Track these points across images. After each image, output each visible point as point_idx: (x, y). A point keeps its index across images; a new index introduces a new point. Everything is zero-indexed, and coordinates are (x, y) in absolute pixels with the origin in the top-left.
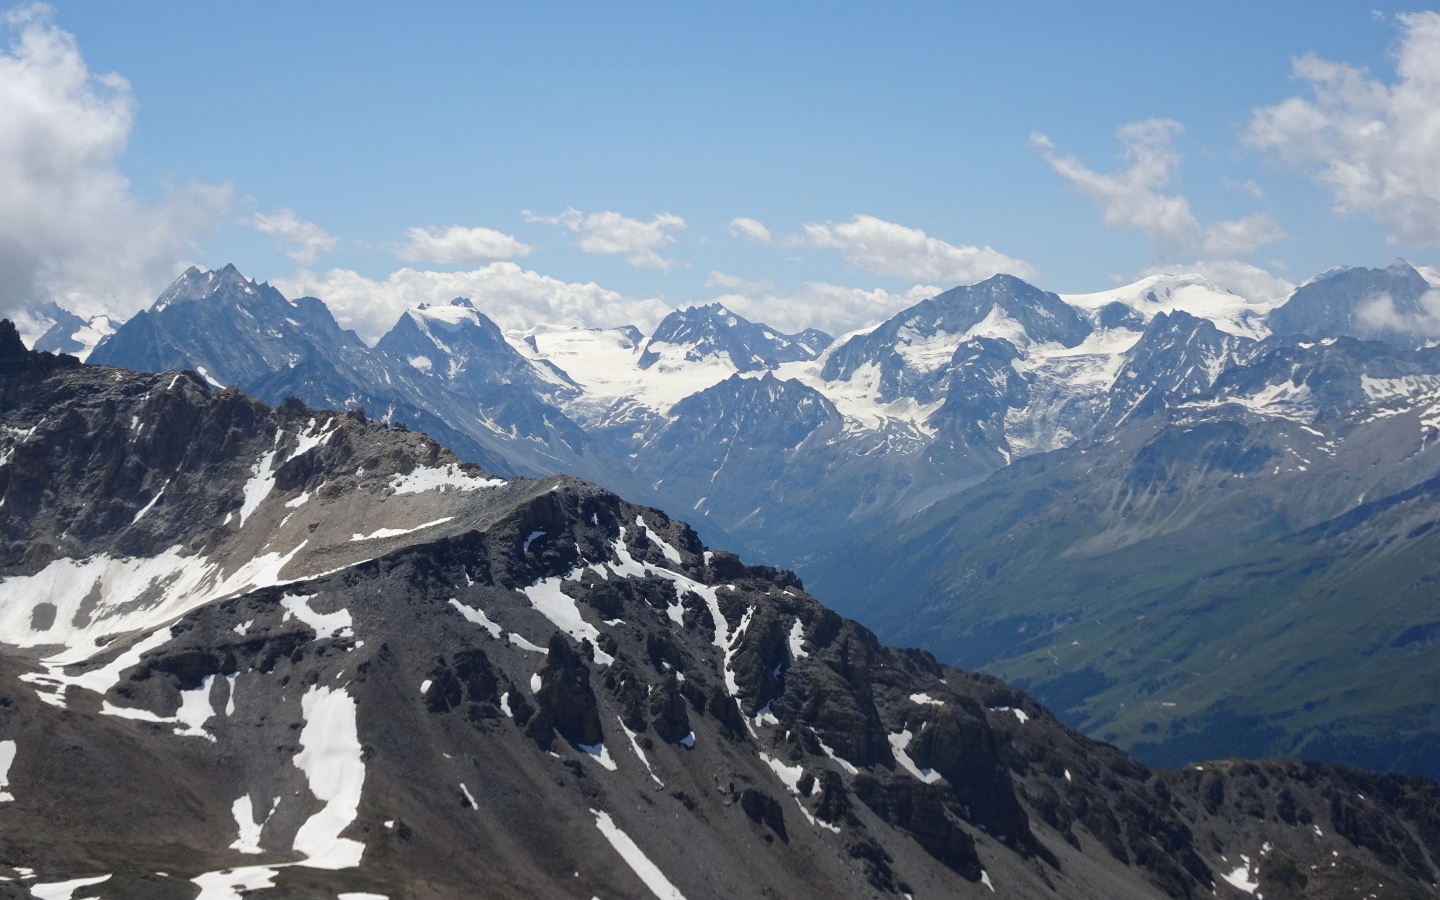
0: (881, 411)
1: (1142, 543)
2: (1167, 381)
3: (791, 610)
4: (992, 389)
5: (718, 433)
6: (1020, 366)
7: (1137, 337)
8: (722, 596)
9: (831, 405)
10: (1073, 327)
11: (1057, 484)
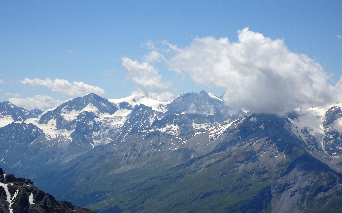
0: (56, 133)
1: (131, 170)
2: (138, 124)
3: (30, 191)
4: (89, 126)
5: (8, 139)
6: (97, 120)
7: (130, 111)
8: (9, 187)
9: (42, 131)
10: (112, 109)
11: (107, 153)
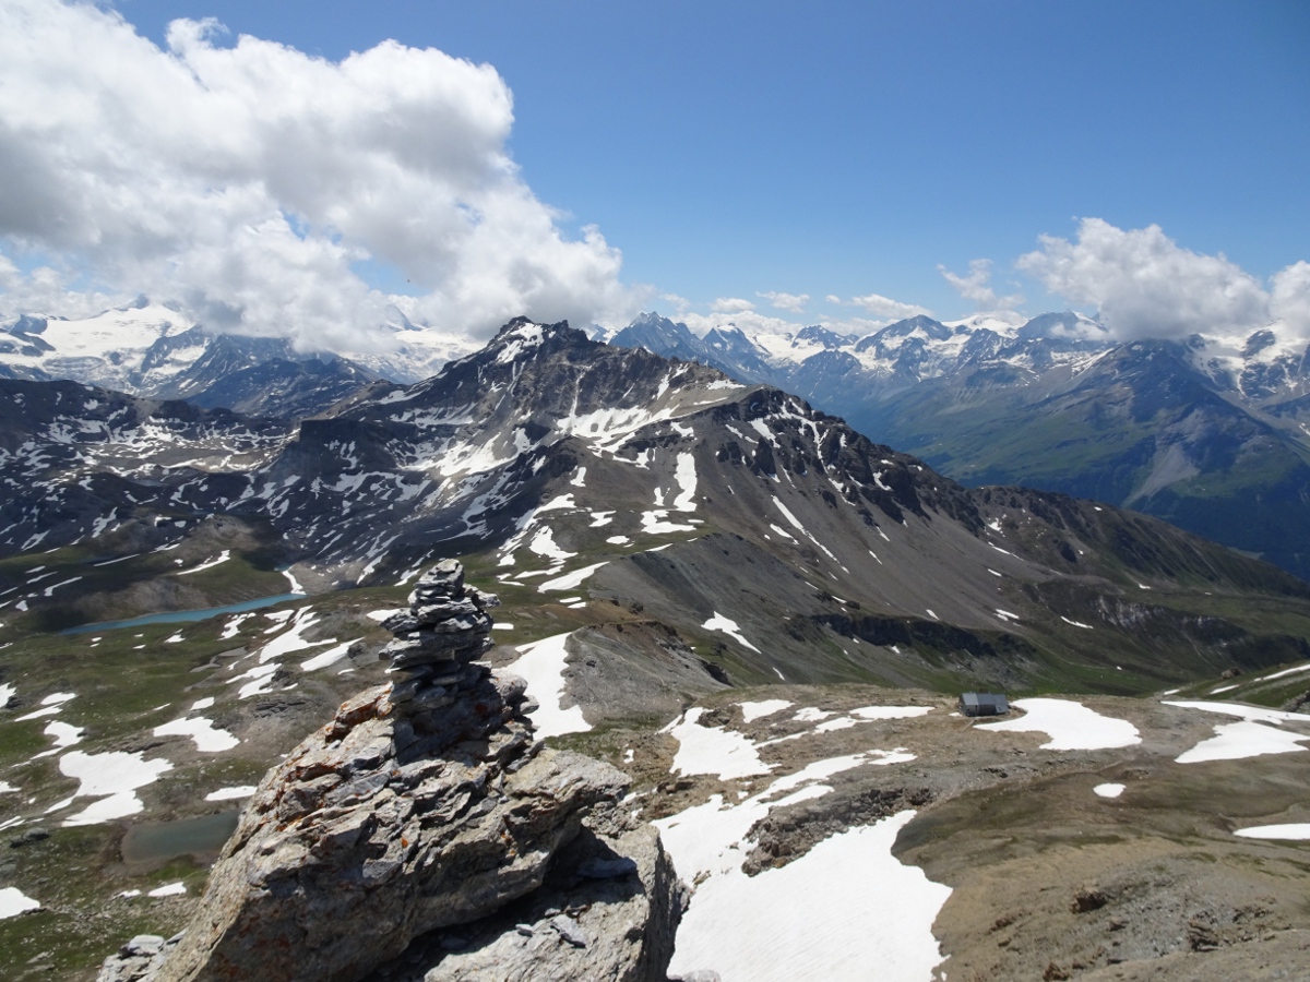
0: (875, 363)
1: (966, 410)
2: (979, 353)
3: (841, 431)
4: (915, 356)
5: (818, 370)
6: (925, 348)
7: (969, 337)
8: (817, 425)
9: (858, 361)
10: (945, 334)
11: (937, 389)
